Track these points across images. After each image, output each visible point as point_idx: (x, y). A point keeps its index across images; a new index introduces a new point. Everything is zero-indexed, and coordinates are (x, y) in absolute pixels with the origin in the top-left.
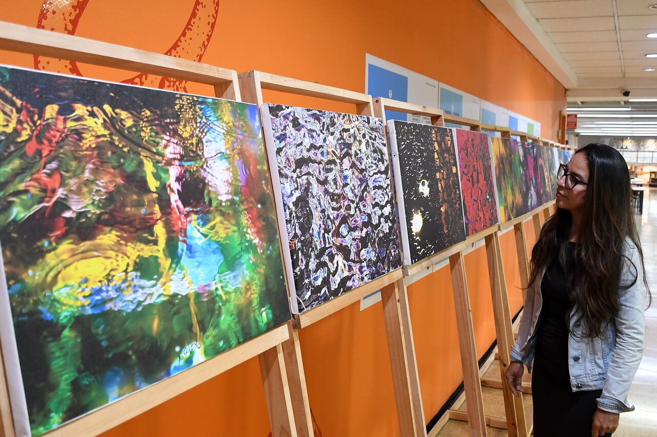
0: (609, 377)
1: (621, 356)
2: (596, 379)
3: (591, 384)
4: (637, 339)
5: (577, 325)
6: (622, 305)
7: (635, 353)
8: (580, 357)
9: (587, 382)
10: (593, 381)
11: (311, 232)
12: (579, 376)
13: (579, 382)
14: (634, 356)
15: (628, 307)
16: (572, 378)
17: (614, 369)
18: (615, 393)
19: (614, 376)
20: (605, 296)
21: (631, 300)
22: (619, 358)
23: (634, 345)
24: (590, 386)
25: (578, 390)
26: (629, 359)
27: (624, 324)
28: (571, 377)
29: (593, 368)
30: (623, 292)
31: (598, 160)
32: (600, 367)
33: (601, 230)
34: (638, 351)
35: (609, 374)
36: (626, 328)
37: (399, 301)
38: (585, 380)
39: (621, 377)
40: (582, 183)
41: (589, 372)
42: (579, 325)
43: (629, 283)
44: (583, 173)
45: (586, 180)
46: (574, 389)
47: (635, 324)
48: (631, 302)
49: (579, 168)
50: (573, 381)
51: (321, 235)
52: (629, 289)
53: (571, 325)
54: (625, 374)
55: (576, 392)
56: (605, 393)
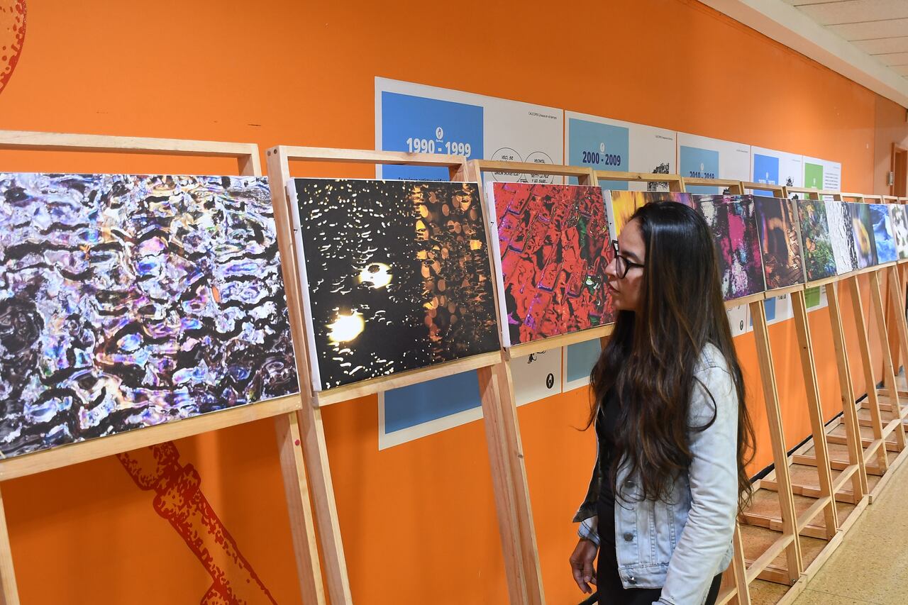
0: (670, 569)
1: (689, 537)
2: (658, 571)
3: (649, 578)
4: (716, 512)
5: (629, 483)
6: (694, 455)
7: (712, 535)
8: (635, 534)
9: (644, 574)
10: (652, 573)
11: (35, 346)
12: (631, 564)
13: (632, 574)
14: (710, 539)
15: (702, 459)
16: (620, 567)
17: (679, 557)
18: (674, 595)
19: (678, 568)
20: (668, 437)
21: (708, 448)
22: (686, 540)
23: (711, 520)
24: (649, 582)
25: (631, 586)
26: (699, 542)
27: (695, 486)
28: (619, 565)
29: (654, 553)
30: (697, 435)
31: (656, 228)
32: (664, 553)
33: (662, 337)
34: (720, 531)
35: (671, 566)
36: (699, 493)
37: (297, 443)
38: (641, 572)
39: (687, 571)
40: (637, 266)
41: (647, 559)
42: (632, 485)
43: (704, 422)
44: (638, 250)
45: (642, 259)
46: (626, 585)
47: (712, 487)
48: (706, 452)
49: (631, 243)
50: (623, 573)
51: (63, 351)
52: (704, 432)
53: (618, 484)
54: (693, 566)
55: (630, 590)
56: (663, 595)
